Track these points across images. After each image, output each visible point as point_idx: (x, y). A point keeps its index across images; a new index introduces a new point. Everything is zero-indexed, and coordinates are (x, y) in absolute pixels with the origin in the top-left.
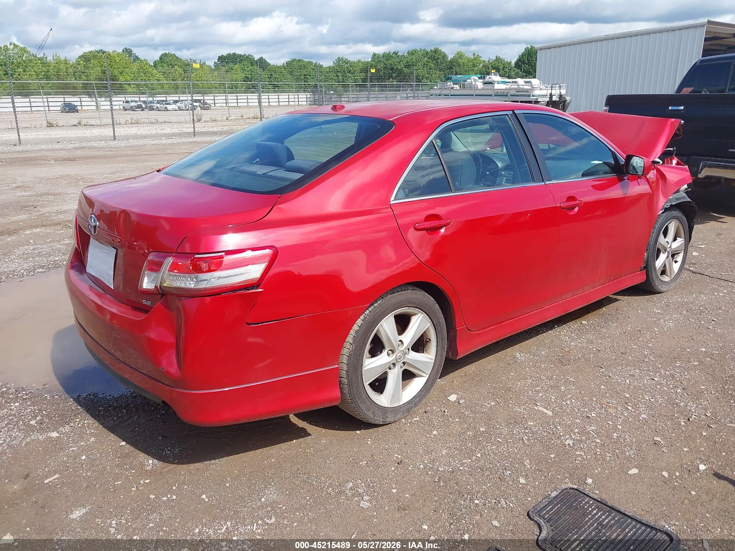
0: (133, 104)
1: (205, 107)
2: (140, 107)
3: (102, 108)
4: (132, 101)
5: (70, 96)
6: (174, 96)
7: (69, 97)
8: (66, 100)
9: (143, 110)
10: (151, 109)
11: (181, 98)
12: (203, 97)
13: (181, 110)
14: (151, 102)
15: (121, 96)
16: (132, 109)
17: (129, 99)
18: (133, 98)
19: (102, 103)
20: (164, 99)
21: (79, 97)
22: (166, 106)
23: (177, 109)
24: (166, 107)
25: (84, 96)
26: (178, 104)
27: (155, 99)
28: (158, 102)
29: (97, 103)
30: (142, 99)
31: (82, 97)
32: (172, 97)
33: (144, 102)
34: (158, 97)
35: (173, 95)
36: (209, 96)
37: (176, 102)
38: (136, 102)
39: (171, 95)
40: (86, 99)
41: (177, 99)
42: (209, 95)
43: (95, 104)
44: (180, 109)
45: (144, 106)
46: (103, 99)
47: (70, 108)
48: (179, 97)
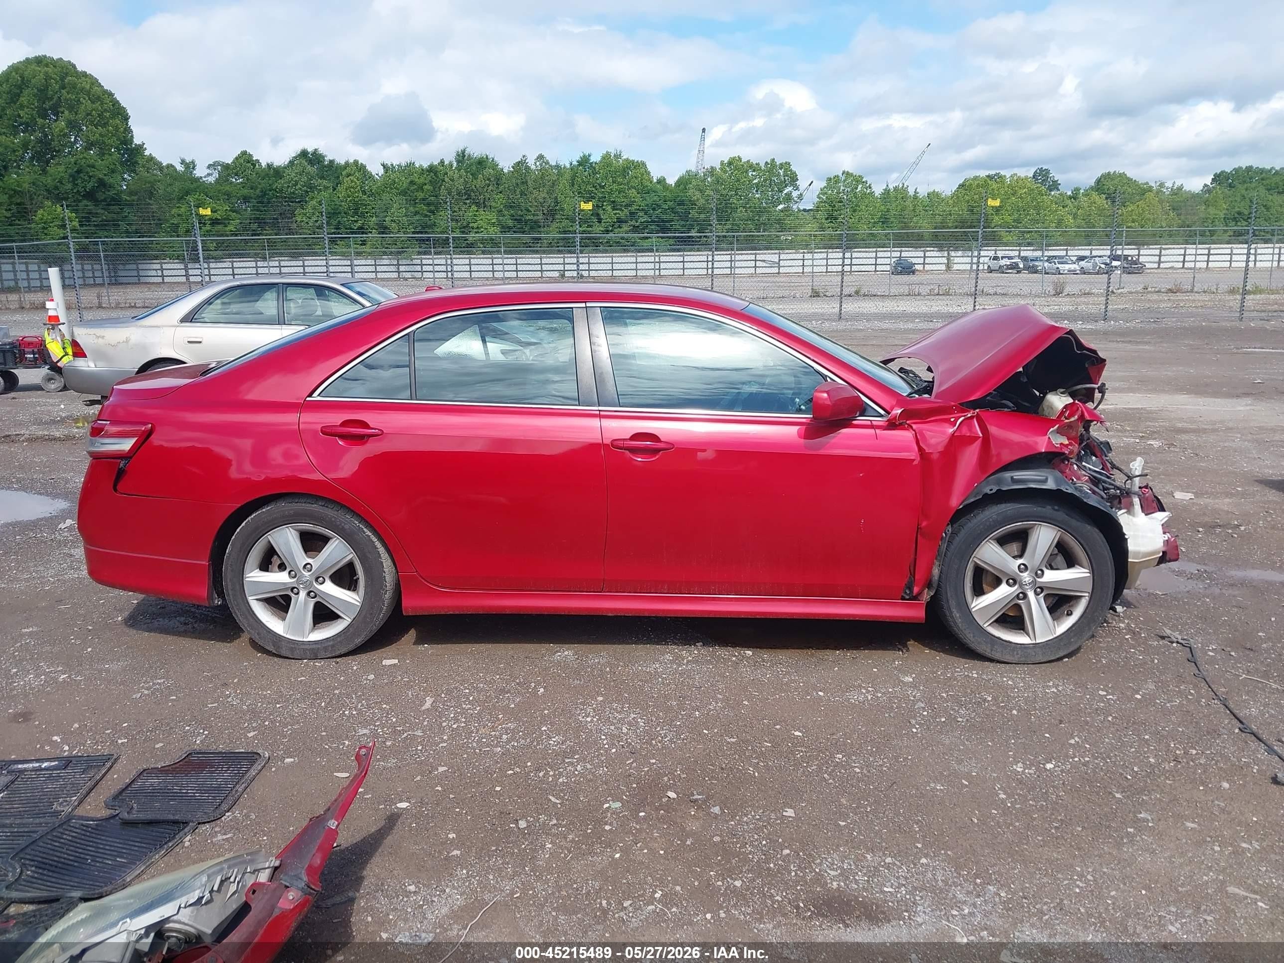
0: (1004, 262)
1: (1133, 267)
2: (1014, 266)
3: (956, 267)
4: (1002, 258)
5: (911, 249)
6: (1082, 249)
7: (909, 251)
8: (903, 254)
9: (1019, 272)
10: (1034, 270)
11: (1094, 253)
12: (1137, 251)
13: (1085, 274)
14: (1036, 259)
15: (989, 248)
16: (1001, 270)
17: (1000, 254)
18: (1007, 252)
19: (956, 260)
20: (1063, 253)
21: (924, 251)
22: (1059, 266)
23: (1078, 272)
24: (1058, 268)
25: (932, 249)
26: (1082, 263)
27: (1046, 253)
28: (1050, 259)
29: (948, 259)
30: (1023, 254)
31: (928, 251)
32: (1079, 250)
33: (1025, 259)
34: (1051, 250)
35: (1080, 247)
36: (1150, 249)
37: (1081, 258)
38: (1010, 258)
39: (1076, 248)
40: (932, 253)
41: (1087, 253)
42: (1151, 247)
43: (946, 262)
44: (1083, 272)
45: (1021, 266)
46: (960, 253)
47: (904, 268)
48: (1091, 250)
